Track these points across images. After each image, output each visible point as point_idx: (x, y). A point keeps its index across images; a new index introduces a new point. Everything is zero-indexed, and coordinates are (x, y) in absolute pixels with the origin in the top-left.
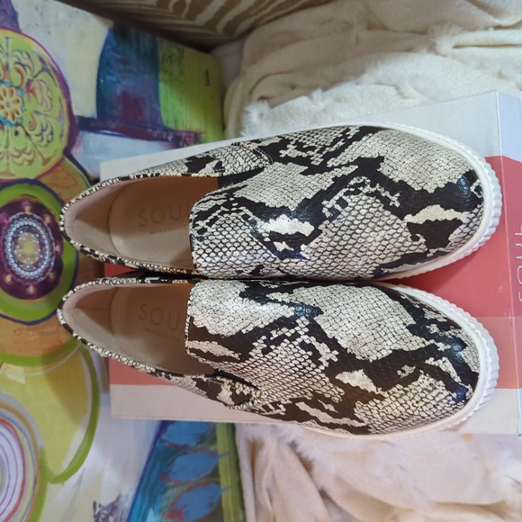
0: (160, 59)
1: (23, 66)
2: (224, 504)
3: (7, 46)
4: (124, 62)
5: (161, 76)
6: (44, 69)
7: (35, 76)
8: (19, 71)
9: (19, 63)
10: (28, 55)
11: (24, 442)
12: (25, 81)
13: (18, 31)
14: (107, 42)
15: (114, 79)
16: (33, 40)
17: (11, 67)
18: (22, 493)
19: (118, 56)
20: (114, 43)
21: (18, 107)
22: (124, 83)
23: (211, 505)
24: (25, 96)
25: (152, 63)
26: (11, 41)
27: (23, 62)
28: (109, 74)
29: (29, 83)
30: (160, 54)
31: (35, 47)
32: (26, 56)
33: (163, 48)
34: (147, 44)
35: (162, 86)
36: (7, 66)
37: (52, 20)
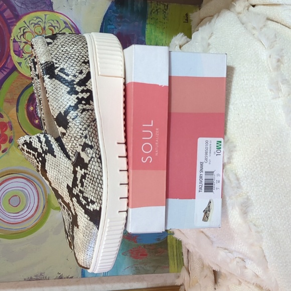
0: (149, 13)
1: (54, 27)
2: (169, 241)
3: (45, 19)
4: (121, 17)
5: (148, 22)
6: (66, 27)
7: (61, 31)
8: (51, 29)
9: (52, 26)
10: (57, 21)
11: (40, 190)
13: (52, 11)
14: (109, 9)
15: (113, 27)
16: (61, 14)
17: (47, 28)
18: (36, 210)
19: (117, 15)
20: (115, 8)
22: (120, 28)
23: (159, 239)
25: (143, 15)
26: (47, 16)
27: (54, 25)
28: (110, 24)
30: (149, 10)
31: (62, 17)
32: (56, 22)
33: (151, 7)
34: (139, 5)
35: (148, 27)
36: (44, 28)
37: (74, 3)
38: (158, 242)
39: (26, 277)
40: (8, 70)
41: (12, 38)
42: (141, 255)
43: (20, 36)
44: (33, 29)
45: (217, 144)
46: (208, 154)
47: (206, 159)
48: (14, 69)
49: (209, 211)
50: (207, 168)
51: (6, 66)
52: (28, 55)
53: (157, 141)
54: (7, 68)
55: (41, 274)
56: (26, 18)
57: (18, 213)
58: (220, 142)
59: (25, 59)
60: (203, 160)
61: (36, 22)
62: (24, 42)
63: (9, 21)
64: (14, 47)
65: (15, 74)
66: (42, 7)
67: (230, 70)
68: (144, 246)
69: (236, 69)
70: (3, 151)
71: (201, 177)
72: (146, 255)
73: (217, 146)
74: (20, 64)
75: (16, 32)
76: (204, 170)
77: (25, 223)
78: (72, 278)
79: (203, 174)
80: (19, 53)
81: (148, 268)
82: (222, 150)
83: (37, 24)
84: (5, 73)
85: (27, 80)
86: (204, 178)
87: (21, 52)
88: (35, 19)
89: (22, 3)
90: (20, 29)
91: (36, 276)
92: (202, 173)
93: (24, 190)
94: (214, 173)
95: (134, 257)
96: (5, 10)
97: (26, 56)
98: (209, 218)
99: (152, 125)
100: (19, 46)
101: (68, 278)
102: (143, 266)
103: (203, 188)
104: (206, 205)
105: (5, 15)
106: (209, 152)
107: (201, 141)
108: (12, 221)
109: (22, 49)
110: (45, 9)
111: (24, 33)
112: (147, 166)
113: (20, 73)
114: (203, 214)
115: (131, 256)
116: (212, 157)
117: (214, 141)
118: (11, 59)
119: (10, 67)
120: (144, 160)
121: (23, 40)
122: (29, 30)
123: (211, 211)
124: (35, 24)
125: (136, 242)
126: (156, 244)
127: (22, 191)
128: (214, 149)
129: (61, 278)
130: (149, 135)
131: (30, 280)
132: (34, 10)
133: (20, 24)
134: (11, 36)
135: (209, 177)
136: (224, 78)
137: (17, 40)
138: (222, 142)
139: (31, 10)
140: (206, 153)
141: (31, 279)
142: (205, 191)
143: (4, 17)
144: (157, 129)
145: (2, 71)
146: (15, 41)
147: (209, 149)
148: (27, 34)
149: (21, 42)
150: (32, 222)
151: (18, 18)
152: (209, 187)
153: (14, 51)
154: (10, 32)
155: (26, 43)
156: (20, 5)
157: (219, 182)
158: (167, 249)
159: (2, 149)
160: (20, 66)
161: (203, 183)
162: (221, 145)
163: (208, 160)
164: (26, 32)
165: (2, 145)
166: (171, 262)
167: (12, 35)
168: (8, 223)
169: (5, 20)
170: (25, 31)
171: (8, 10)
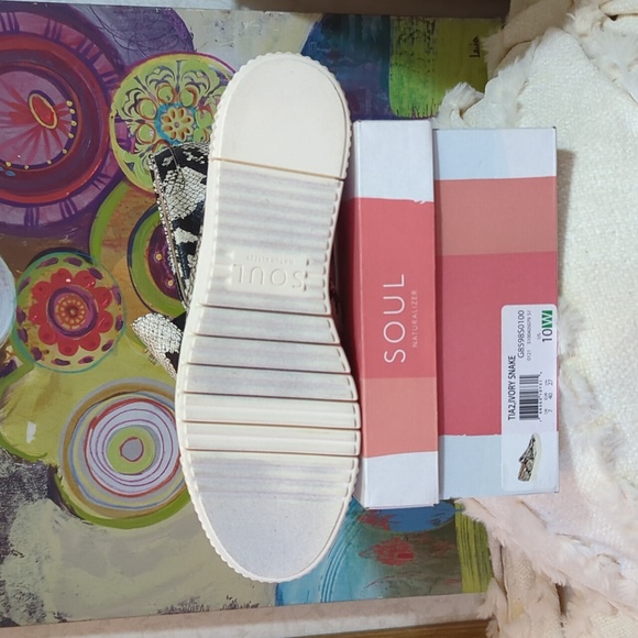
0: (394, 41)
1: (197, 85)
2: (458, 525)
3: (179, 69)
4: (335, 55)
5: (392, 61)
6: (221, 84)
7: (212, 92)
8: (191, 91)
9: (193, 83)
10: (203, 73)
12: (199, 99)
13: (193, 52)
14: (311, 38)
17: (182, 88)
18: (177, 467)
19: (327, 51)
20: (322, 37)
21: (189, 126)
23: (436, 522)
24: (198, 114)
25: (382, 47)
26: (182, 64)
27: (196, 81)
29: (203, 100)
30: (395, 36)
31: (213, 64)
32: (200, 74)
33: (400, 28)
34: (373, 28)
35: (393, 71)
36: (178, 88)
37: (236, 33)
38: (433, 528)
39: (162, 608)
40: (107, 181)
41: (113, 114)
42: (399, 556)
43: (130, 109)
44: (154, 93)
45: (543, 316)
46: (525, 338)
47: (520, 350)
48: (120, 177)
49: (532, 459)
50: (523, 368)
51: (103, 172)
52: (147, 146)
53: (415, 316)
54: (105, 176)
55: (192, 600)
56: (139, 71)
57: (140, 474)
58: (550, 313)
59: (141, 156)
60: (515, 353)
61: (159, 78)
62: (138, 121)
63: (105, 80)
64: (117, 131)
65: (121, 188)
66: (172, 45)
67: (565, 159)
68: (406, 537)
69: (578, 155)
70: (105, 348)
71: (511, 388)
72: (411, 556)
73: (543, 322)
74: (130, 166)
75: (120, 100)
76: (517, 374)
77: (155, 493)
78: (256, 606)
79: (517, 380)
80: (128, 144)
81: (416, 584)
82: (554, 329)
83: (163, 81)
84: (102, 187)
85: (148, 199)
86: (517, 391)
87: (133, 141)
88: (158, 71)
89: (130, 41)
90: (128, 94)
91: (182, 604)
92: (512, 380)
93: (150, 425)
94: (540, 379)
95: (385, 561)
96: (96, 58)
97: (142, 148)
98: (532, 472)
99: (402, 285)
100: (128, 130)
101: (247, 606)
102: (404, 579)
103: (517, 411)
104: (525, 447)
105: (97, 68)
106: (526, 334)
107: (509, 313)
108: (128, 490)
109: (134, 136)
110: (176, 49)
111: (137, 102)
112: (396, 370)
113: (131, 184)
114: (520, 464)
115: (378, 559)
116: (534, 345)
117: (536, 311)
118: (113, 158)
119: (112, 173)
120: (389, 357)
121: (136, 117)
122: (147, 95)
123: (536, 458)
124: (159, 82)
125: (388, 529)
126: (432, 532)
127: (146, 428)
128: (537, 327)
129: (233, 607)
130: (397, 305)
131: (170, 613)
132: (156, 52)
133: (128, 83)
134: (110, 110)
135: (529, 387)
136: (552, 177)
137: (124, 117)
138: (555, 312)
139: (148, 53)
140: (521, 337)
141: (171, 611)
142: (521, 417)
143: (94, 71)
144: (414, 293)
145: (96, 182)
146: (118, 120)
147: (525, 329)
148: (142, 104)
149: (130, 121)
150: (170, 491)
151: (122, 71)
152: (529, 408)
153: (119, 140)
154: (108, 101)
155: (141, 122)
156: (125, 44)
157: (550, 397)
158: (454, 542)
159: (103, 343)
160: (131, 169)
161: (517, 400)
162: (550, 319)
163: (525, 352)
164: (141, 100)
165: (101, 335)
166: (465, 570)
167: (113, 107)
168: (120, 495)
169: (98, 77)
170: (138, 97)
171: (103, 56)
